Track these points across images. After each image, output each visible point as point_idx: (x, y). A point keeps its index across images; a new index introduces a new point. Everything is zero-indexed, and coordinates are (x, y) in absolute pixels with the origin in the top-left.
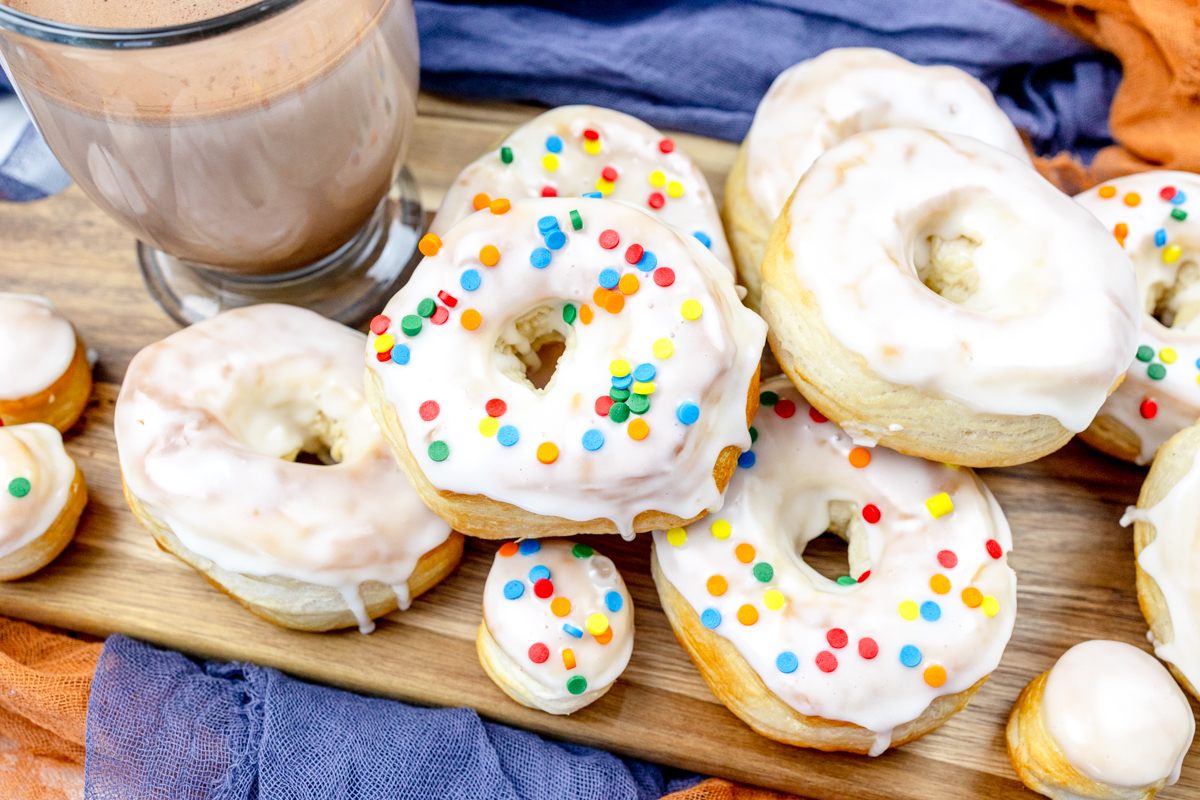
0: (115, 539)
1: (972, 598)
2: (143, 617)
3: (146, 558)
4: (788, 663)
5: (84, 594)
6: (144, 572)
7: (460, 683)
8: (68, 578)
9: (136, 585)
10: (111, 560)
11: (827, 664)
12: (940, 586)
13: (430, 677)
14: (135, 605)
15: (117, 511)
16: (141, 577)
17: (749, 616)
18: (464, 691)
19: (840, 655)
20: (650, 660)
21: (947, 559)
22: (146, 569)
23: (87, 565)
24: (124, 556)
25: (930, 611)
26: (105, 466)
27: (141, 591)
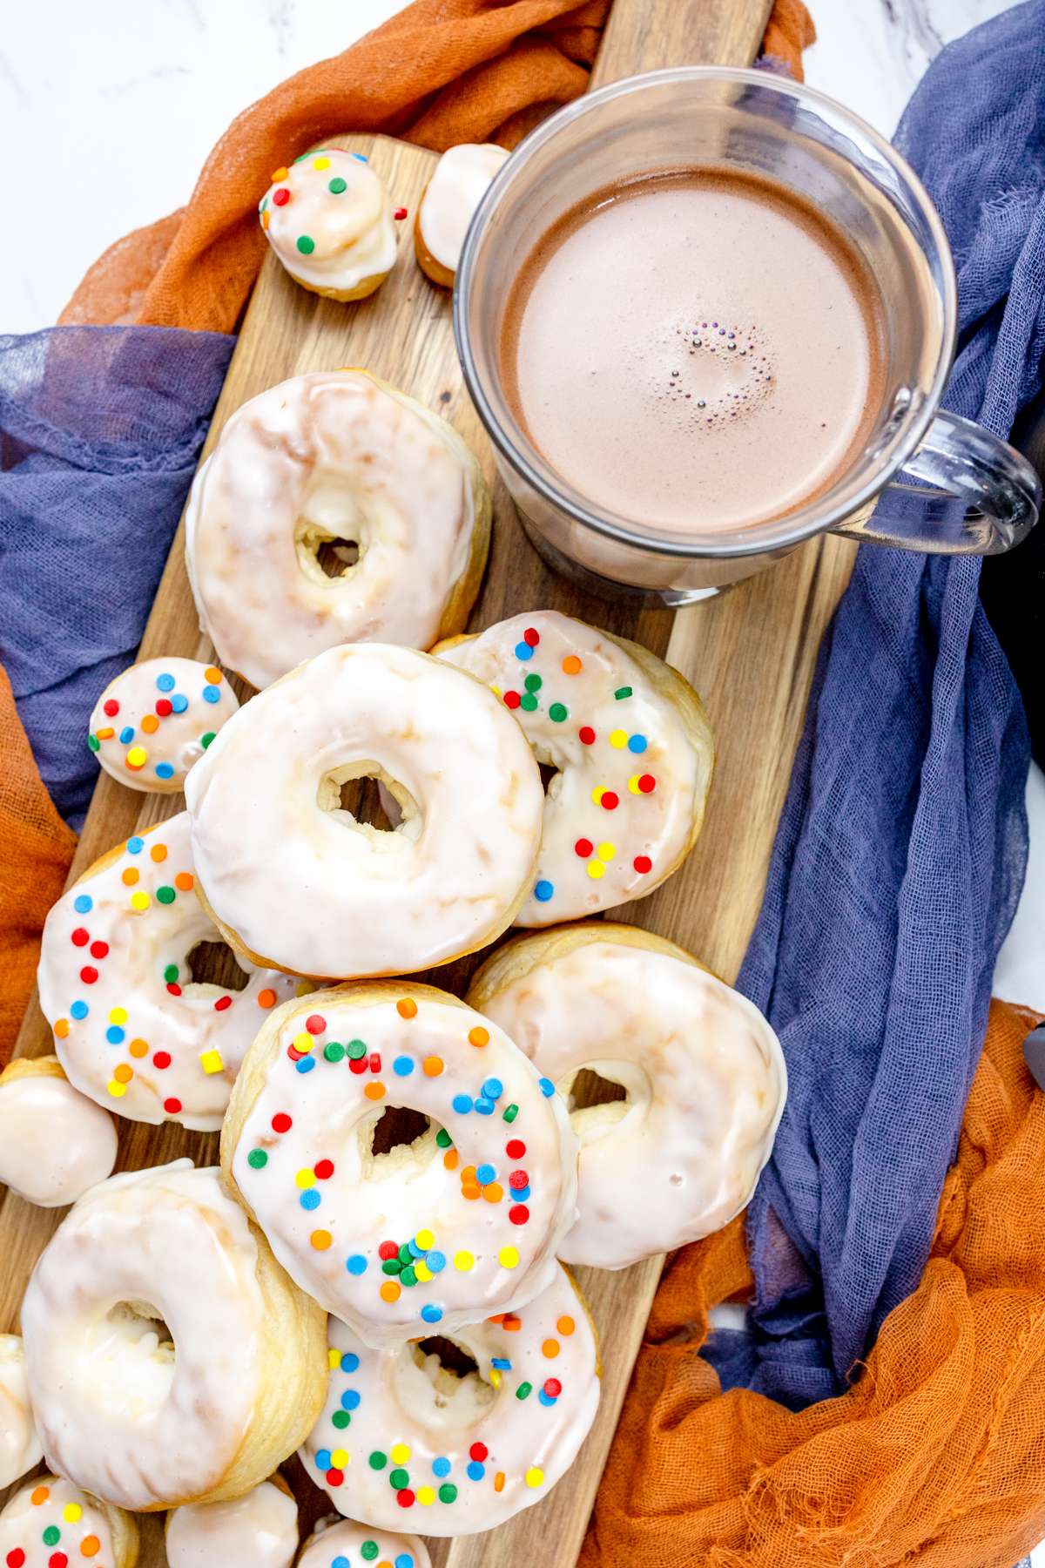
0: (320, 331)
1: (124, 1074)
2: (245, 361)
3: (300, 359)
4: (84, 904)
5: (270, 309)
6: (286, 359)
7: (161, 636)
8: (286, 292)
9: (275, 353)
10: (300, 329)
11: (80, 938)
12: (138, 1049)
13: (169, 610)
14: (256, 353)
15: (347, 331)
16: (282, 356)
17: (130, 878)
18: (154, 639)
19: (86, 950)
20: (168, 805)
21: (162, 1060)
22: (289, 360)
23: (297, 308)
24: (304, 338)
25: (116, 1035)
26: (396, 313)
27: (268, 358)
